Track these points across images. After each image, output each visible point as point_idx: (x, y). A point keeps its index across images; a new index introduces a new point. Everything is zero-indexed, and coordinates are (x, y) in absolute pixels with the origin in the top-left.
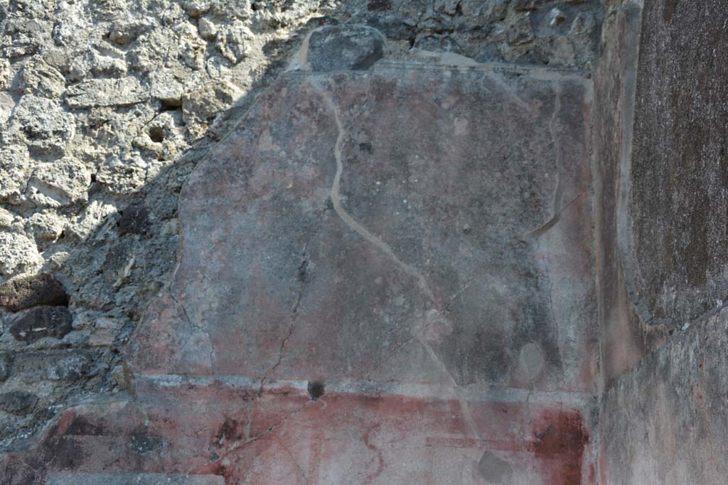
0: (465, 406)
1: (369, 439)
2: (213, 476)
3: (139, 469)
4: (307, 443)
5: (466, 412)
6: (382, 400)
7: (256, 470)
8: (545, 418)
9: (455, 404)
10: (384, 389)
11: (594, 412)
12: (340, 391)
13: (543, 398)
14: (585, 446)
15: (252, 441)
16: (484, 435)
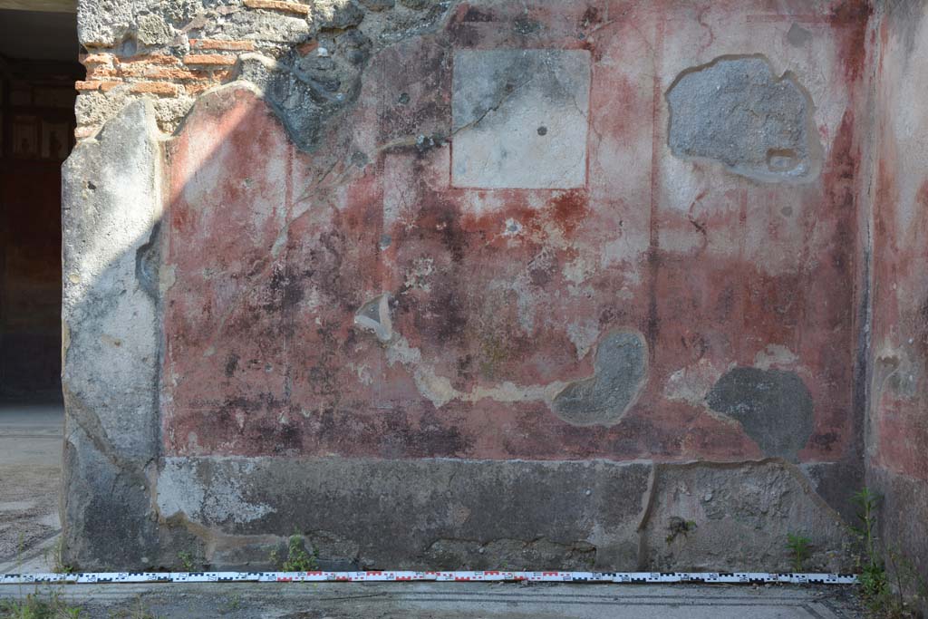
1: (702, 19)
2: (581, 50)
3: (524, 46)
4: (653, 23)
7: (614, 45)
14: (870, 17)
15: (609, 23)
16: (793, 11)
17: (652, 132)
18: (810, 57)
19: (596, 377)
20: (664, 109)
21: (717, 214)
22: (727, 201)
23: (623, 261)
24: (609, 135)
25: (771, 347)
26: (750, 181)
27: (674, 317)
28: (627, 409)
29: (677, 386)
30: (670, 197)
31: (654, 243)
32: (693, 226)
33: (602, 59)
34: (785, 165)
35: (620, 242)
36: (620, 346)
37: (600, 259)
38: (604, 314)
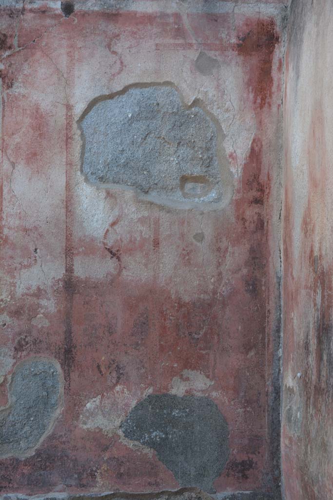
0: (185, 18)
1: (112, 46)
4: (63, 51)
5: (186, 22)
6: (121, 15)
7: (25, 72)
8: (247, 25)
9: (177, 16)
10: (121, 6)
11: (285, 19)
12: (87, 9)
13: (246, 9)
14: (276, 45)
15: (20, 50)
16: (200, 40)
17: (64, 160)
18: (218, 86)
19: (11, 407)
20: (77, 137)
21: (131, 241)
22: (141, 228)
23: (39, 289)
24: (23, 162)
25: (186, 373)
26: (161, 208)
27: (90, 344)
28: (42, 440)
29: (92, 414)
30: (85, 224)
31: (69, 270)
32: (107, 252)
33: (14, 87)
34: (199, 191)
35: (35, 270)
36: (36, 374)
37: (15, 286)
38: (19, 342)
